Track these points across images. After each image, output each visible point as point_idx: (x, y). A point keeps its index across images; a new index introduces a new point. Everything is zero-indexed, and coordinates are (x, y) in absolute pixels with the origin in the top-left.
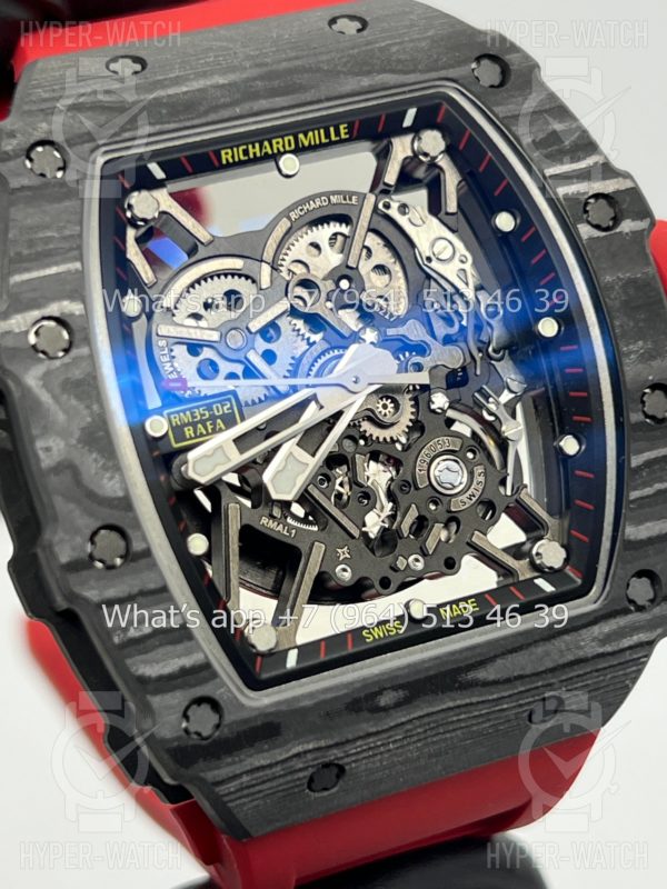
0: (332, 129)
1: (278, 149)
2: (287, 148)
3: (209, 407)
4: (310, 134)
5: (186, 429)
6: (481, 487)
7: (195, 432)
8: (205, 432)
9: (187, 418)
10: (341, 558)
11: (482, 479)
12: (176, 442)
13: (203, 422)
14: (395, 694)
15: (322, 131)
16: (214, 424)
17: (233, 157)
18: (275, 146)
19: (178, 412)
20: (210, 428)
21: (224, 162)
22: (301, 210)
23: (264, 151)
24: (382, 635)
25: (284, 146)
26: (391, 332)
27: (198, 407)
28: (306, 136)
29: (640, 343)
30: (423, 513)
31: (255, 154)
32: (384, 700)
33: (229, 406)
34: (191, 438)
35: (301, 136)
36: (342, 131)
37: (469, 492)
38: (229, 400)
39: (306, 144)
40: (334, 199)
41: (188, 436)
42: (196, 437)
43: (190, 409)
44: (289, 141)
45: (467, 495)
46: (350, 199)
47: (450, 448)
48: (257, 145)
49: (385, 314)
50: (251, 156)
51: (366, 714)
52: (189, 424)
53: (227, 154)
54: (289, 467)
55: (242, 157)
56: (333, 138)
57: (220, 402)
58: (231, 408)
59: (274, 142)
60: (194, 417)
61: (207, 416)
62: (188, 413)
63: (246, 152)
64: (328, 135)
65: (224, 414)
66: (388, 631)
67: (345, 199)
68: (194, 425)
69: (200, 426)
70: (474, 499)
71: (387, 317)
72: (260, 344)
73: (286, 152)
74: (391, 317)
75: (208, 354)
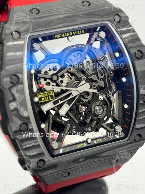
0: (81, 31)
1: (68, 35)
2: (70, 35)
3: (48, 94)
4: (76, 32)
6: (105, 113)
7: (44, 99)
8: (46, 99)
9: (43, 96)
10: (74, 128)
11: (106, 111)
12: (40, 101)
13: (46, 97)
15: (78, 32)
16: (48, 97)
17: (58, 37)
18: (68, 34)
19: (41, 94)
20: (47, 98)
21: (56, 38)
22: (72, 48)
23: (65, 35)
24: (81, 146)
25: (69, 34)
26: (89, 77)
27: (45, 94)
28: (75, 32)
29: (144, 85)
30: (92, 118)
31: (63, 36)
32: (80, 160)
33: (52, 93)
34: (43, 100)
35: (74, 32)
36: (83, 31)
37: (103, 114)
38: (52, 92)
39: (75, 34)
41: (42, 100)
42: (44, 100)
43: (43, 94)
44: (71, 34)
45: (102, 115)
46: (83, 46)
47: (100, 104)
49: (88, 73)
51: (76, 163)
52: (43, 97)
53: (57, 36)
54: (64, 108)
56: (81, 33)
57: (50, 92)
58: (53, 94)
60: (44, 96)
61: (47, 95)
62: (43, 95)
63: (61, 36)
64: (80, 32)
65: (51, 95)
68: (44, 97)
69: (45, 98)
70: (104, 116)
71: (88, 74)
72: (60, 79)
73: (70, 36)
74: (89, 74)
75: (48, 81)
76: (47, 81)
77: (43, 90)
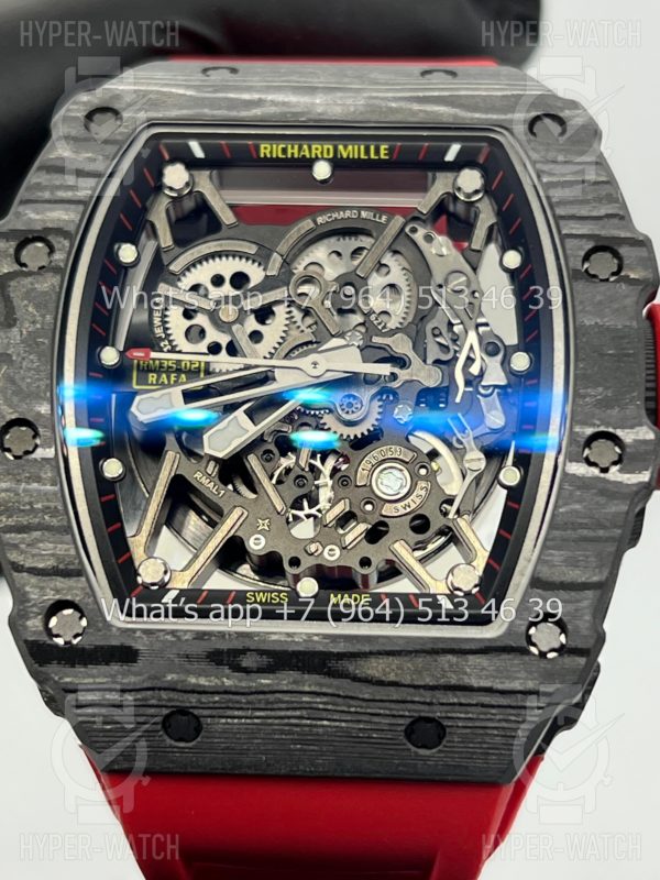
0: (372, 148)
1: (316, 154)
2: (325, 156)
3: (179, 362)
4: (350, 147)
5: (151, 375)
6: (418, 501)
7: (157, 380)
8: (166, 382)
9: (155, 365)
10: (260, 528)
11: (423, 493)
12: (138, 384)
13: (168, 373)
14: (258, 658)
15: (362, 147)
16: (178, 377)
17: (271, 152)
18: (314, 151)
20: (173, 379)
21: (262, 156)
22: (329, 217)
23: (301, 152)
24: (264, 600)
25: (322, 153)
26: (376, 340)
27: (168, 359)
28: (345, 147)
29: (600, 389)
30: (353, 510)
31: (293, 154)
32: (247, 662)
33: (197, 365)
34: (152, 384)
35: (340, 147)
36: (382, 152)
37: (406, 502)
39: (345, 155)
40: (364, 214)
41: (150, 382)
42: (157, 384)
43: (160, 359)
44: (328, 150)
45: (403, 504)
46: (380, 218)
47: (401, 457)
48: (296, 147)
49: (380, 324)
50: (289, 156)
52: (155, 371)
53: (266, 148)
54: (230, 429)
55: (280, 156)
56: (372, 156)
57: (190, 361)
58: (199, 368)
59: (314, 147)
60: (162, 367)
61: (175, 369)
62: (157, 361)
63: (284, 150)
64: (367, 152)
65: (190, 370)
66: (271, 598)
67: (375, 217)
68: (159, 373)
69: (164, 375)
70: (408, 510)
71: (380, 327)
72: (252, 324)
73: (323, 159)
74: (384, 327)
75: (201, 320)
76: (193, 322)
77: (165, 349)
